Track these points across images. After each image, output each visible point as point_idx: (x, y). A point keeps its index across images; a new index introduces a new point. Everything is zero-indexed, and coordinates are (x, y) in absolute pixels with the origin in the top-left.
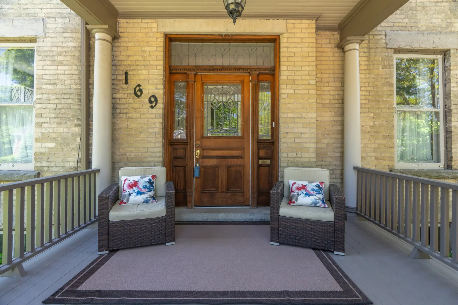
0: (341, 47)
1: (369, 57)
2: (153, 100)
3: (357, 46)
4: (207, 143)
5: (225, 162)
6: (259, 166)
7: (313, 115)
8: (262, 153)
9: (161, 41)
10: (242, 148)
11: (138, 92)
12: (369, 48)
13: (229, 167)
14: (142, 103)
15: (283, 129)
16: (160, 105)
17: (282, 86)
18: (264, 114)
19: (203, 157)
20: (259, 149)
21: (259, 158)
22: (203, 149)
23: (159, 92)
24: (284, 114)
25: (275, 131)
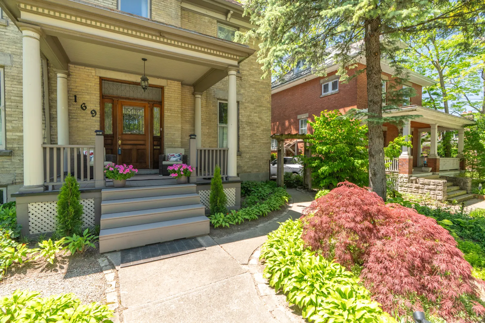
0: (194, 94)
1: (207, 101)
2: (93, 113)
3: (200, 96)
4: (125, 137)
5: (135, 147)
6: (154, 149)
7: (180, 126)
8: (155, 143)
9: (98, 81)
10: (145, 140)
11: (84, 107)
12: (207, 97)
13: (138, 150)
14: (87, 114)
15: (166, 131)
16: (98, 115)
17: (165, 111)
18: (156, 125)
19: (122, 144)
20: (154, 141)
21: (154, 145)
22: (122, 140)
23: (98, 108)
24: (166, 124)
25: (162, 132)
